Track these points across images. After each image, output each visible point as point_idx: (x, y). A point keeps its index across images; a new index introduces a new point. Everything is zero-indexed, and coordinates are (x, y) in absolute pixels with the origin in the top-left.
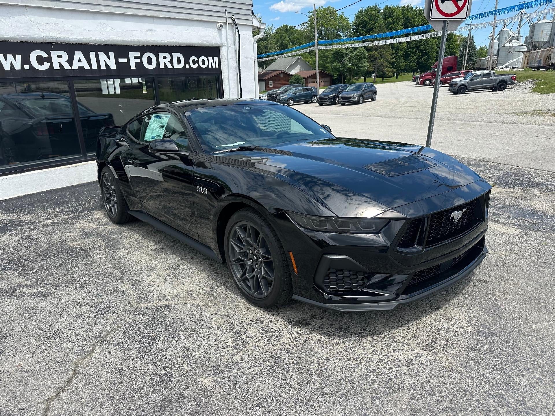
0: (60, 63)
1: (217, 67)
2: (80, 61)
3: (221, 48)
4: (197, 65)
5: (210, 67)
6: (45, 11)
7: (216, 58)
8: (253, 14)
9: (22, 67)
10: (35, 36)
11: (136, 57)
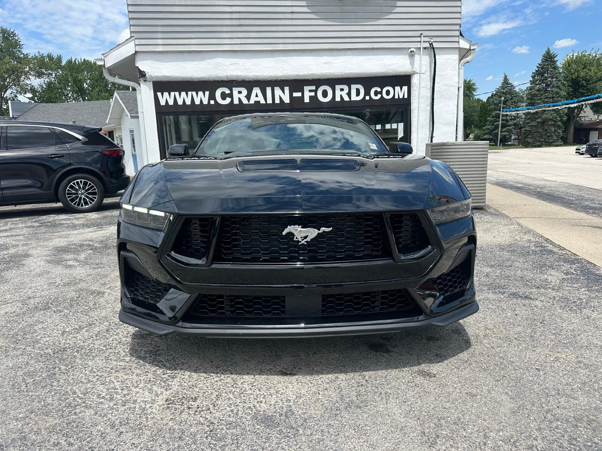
0: (239, 99)
1: (406, 97)
2: (257, 96)
3: (412, 76)
4: (379, 96)
5: (396, 97)
6: (231, 54)
7: (405, 88)
8: (461, 34)
9: (209, 102)
10: (220, 75)
11: (310, 91)
